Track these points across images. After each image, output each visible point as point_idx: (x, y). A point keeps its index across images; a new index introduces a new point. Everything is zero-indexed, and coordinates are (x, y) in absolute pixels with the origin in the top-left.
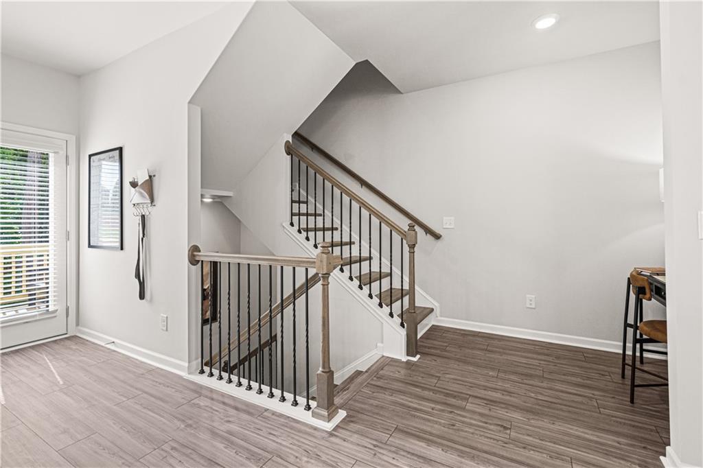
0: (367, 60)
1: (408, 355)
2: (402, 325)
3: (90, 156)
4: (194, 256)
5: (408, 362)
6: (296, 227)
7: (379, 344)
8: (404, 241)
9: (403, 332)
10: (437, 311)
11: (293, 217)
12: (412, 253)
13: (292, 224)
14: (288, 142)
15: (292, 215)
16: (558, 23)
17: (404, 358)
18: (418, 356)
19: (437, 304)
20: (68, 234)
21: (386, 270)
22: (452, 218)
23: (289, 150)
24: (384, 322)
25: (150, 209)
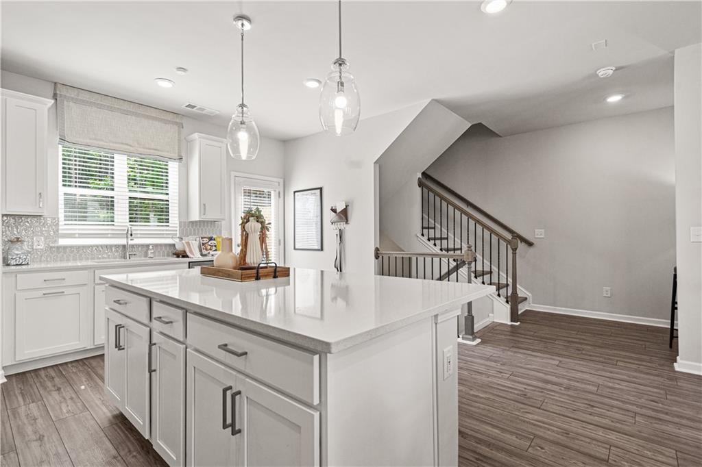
0: (480, 123)
1: (512, 321)
2: (507, 302)
3: (295, 192)
4: (377, 253)
5: (512, 325)
6: (426, 237)
7: (490, 315)
8: (509, 246)
9: (508, 306)
10: (530, 300)
11: (424, 230)
12: (514, 254)
13: (423, 235)
14: (419, 178)
15: (423, 228)
16: (623, 98)
17: (510, 323)
18: (519, 323)
19: (530, 295)
20: (280, 241)
21: (487, 269)
22: (543, 230)
23: (421, 184)
24: (494, 299)
25: (345, 225)
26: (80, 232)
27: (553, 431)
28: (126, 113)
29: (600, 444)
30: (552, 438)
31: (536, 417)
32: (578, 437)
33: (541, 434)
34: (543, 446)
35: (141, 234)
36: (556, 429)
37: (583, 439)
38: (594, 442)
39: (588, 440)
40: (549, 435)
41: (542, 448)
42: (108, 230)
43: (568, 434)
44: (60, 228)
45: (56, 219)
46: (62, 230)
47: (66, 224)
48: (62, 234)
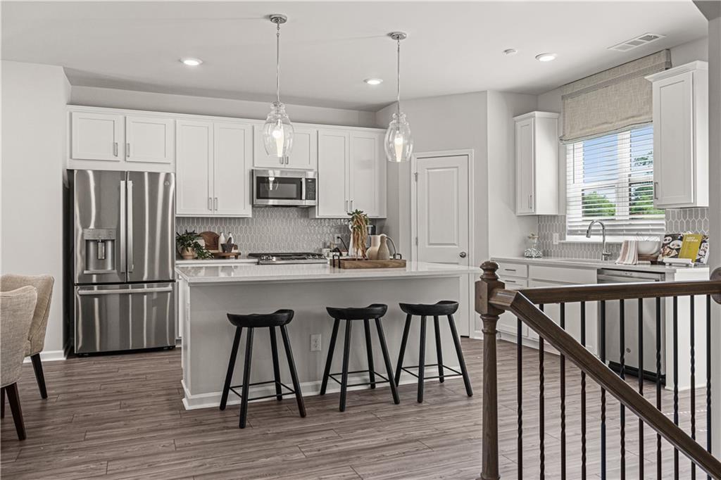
27: (164, 462)
28: (607, 84)
29: (118, 471)
30: (160, 456)
31: (189, 465)
32: (138, 468)
33: (173, 455)
34: (164, 448)
36: (163, 464)
37: (134, 468)
38: (122, 470)
39: (129, 469)
40: (166, 457)
41: (163, 446)
43: (149, 466)
44: (568, 224)
45: (565, 216)
46: (570, 226)
47: (584, 221)
48: (570, 231)
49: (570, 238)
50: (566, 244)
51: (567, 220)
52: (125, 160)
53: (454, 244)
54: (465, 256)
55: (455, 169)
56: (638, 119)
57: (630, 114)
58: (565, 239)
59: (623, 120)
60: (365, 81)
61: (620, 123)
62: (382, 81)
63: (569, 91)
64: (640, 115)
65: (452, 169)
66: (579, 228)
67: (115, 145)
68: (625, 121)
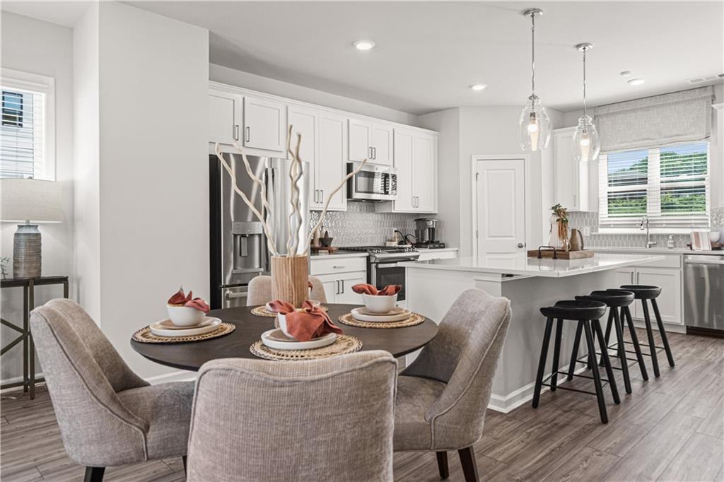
26: (615, 223)
28: (647, 108)
35: (666, 224)
42: (635, 221)
44: (600, 220)
45: (597, 213)
46: (602, 221)
47: (609, 217)
48: (601, 225)
49: (601, 231)
50: (599, 235)
51: (600, 216)
52: (244, 145)
53: (512, 237)
54: (522, 247)
55: (513, 171)
56: (683, 137)
57: (675, 132)
58: (597, 231)
59: (668, 137)
60: (471, 87)
61: (663, 140)
62: (486, 86)
63: (605, 111)
64: (686, 135)
65: (511, 171)
66: (612, 223)
67: (235, 127)
68: (669, 139)
